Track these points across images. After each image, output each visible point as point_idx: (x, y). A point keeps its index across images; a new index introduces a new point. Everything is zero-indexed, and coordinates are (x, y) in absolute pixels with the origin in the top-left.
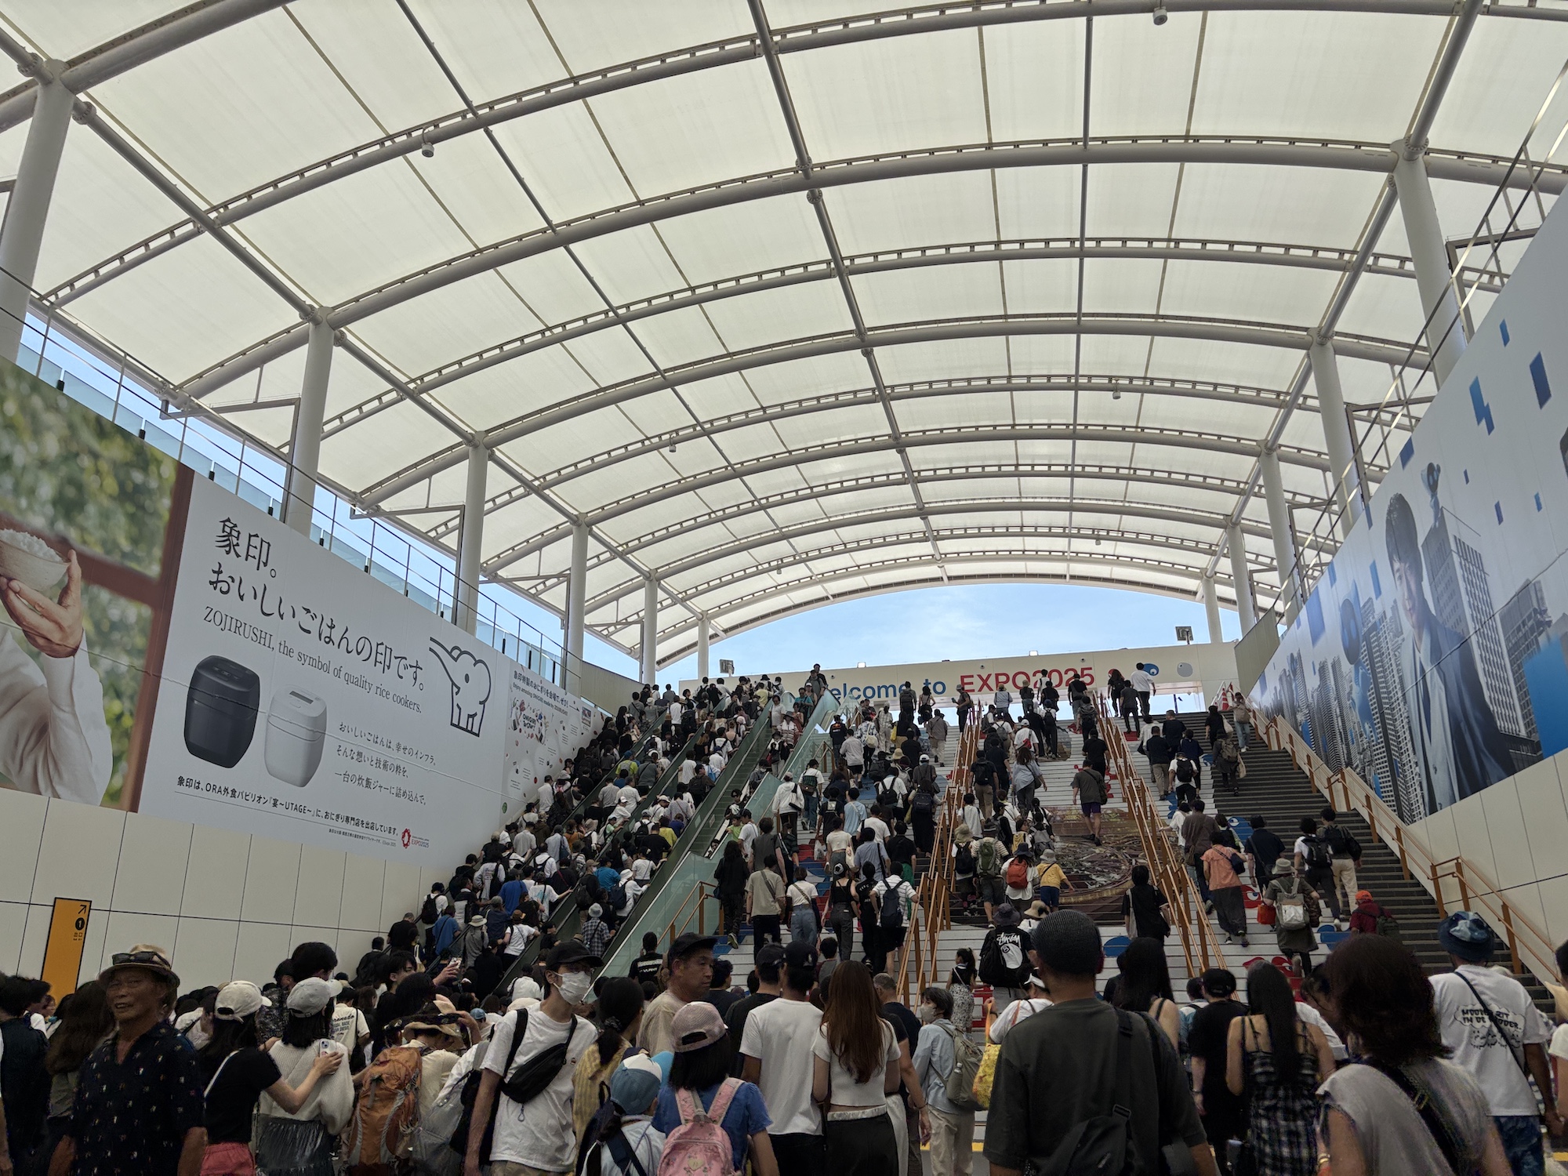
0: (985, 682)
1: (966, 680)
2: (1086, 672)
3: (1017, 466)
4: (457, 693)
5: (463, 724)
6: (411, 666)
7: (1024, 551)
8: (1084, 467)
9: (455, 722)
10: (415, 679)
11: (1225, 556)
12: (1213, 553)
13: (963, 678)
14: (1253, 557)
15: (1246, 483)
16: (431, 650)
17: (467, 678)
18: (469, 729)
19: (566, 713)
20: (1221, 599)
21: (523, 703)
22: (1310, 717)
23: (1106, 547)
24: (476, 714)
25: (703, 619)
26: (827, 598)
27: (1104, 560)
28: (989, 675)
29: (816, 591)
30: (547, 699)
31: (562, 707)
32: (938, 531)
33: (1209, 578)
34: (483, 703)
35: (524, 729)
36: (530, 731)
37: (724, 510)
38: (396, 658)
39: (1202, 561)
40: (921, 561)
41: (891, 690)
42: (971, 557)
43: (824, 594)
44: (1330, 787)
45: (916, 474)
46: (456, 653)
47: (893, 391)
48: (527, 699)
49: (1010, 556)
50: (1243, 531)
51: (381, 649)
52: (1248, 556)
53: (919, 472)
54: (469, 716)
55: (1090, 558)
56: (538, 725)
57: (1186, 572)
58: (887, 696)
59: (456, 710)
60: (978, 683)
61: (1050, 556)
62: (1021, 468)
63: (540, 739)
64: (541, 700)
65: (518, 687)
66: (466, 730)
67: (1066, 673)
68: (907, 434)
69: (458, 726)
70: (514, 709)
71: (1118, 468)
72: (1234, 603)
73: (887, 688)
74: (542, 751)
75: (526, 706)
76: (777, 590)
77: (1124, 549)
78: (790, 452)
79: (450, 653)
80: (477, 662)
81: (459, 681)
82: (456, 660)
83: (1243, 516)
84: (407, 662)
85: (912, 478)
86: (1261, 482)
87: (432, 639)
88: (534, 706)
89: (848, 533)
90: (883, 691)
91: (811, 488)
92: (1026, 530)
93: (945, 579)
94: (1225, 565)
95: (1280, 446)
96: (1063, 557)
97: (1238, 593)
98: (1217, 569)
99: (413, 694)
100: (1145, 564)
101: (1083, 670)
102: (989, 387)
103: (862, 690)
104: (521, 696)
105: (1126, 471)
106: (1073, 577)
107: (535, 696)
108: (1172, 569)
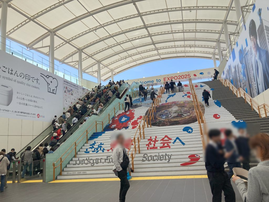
0: (169, 79)
1: (165, 79)
2: (189, 75)
3: (172, 31)
4: (49, 85)
5: (51, 91)
6: (36, 79)
7: (176, 51)
8: (186, 30)
9: (49, 91)
10: (37, 82)
11: (217, 49)
12: (214, 48)
13: (164, 78)
14: (223, 48)
15: (220, 31)
16: (41, 76)
17: (51, 82)
18: (53, 92)
19: (78, 89)
20: (216, 59)
21: (67, 87)
22: (233, 78)
23: (192, 49)
24: (54, 90)
25: (112, 70)
26: (137, 65)
27: (192, 52)
28: (169, 77)
29: (134, 63)
30: (73, 86)
31: (77, 88)
32: (158, 48)
33: (214, 54)
34: (56, 87)
35: (67, 93)
36: (69, 93)
37: (111, 46)
38: (31, 78)
39: (212, 50)
40: (155, 55)
41: (150, 82)
42: (165, 54)
43: (136, 64)
44: (237, 93)
45: (151, 35)
46: (48, 77)
47: (142, 14)
48: (68, 86)
49: (173, 53)
50: (220, 43)
51: (27, 76)
52: (221, 48)
53: (151, 34)
54: (53, 90)
55: (190, 52)
56: (71, 92)
57: (209, 53)
58: (149, 83)
59: (49, 89)
60: (167, 79)
61: (181, 52)
62: (173, 32)
63: (72, 95)
64: (71, 86)
65: (65, 84)
66: (52, 93)
67: (185, 75)
68: (147, 25)
69: (50, 92)
70: (65, 88)
71: (193, 30)
72: (218, 59)
73: (149, 82)
74: (72, 97)
75: (67, 88)
76: (127, 63)
77: (197, 49)
78: (123, 31)
79: (46, 77)
80: (53, 79)
81: (50, 83)
82: (48, 78)
83: (220, 39)
84: (35, 78)
85: (150, 35)
86: (223, 30)
87: (41, 74)
88: (69, 88)
89: (139, 50)
90: (148, 82)
91: (129, 39)
92: (176, 46)
93: (161, 59)
94: (217, 51)
95: (227, 21)
96: (185, 52)
97: (220, 57)
98: (215, 52)
99: (37, 85)
100: (201, 52)
101: (188, 75)
102: (163, 11)
103: (144, 82)
104: (66, 86)
105: (195, 31)
106: (186, 56)
107: (70, 86)
108: (206, 53)
